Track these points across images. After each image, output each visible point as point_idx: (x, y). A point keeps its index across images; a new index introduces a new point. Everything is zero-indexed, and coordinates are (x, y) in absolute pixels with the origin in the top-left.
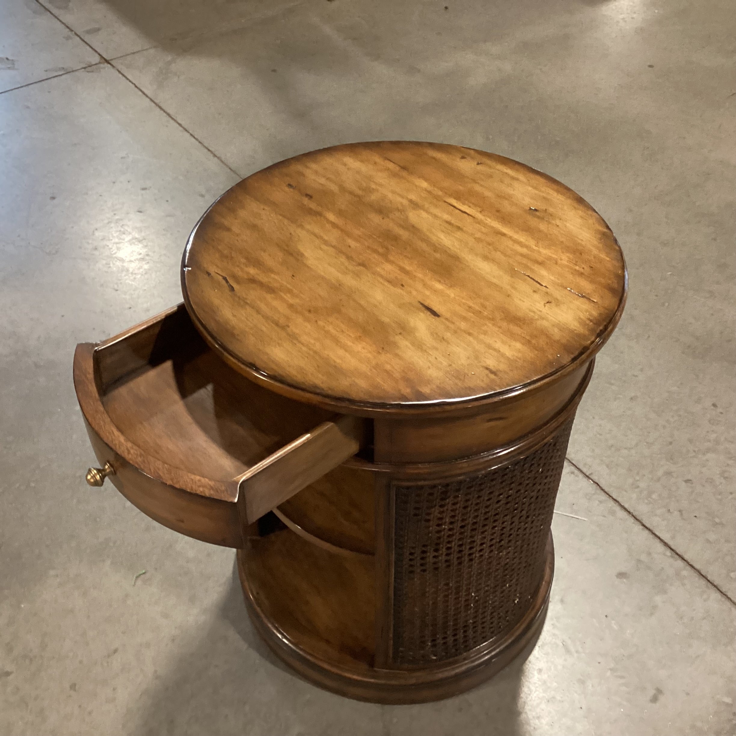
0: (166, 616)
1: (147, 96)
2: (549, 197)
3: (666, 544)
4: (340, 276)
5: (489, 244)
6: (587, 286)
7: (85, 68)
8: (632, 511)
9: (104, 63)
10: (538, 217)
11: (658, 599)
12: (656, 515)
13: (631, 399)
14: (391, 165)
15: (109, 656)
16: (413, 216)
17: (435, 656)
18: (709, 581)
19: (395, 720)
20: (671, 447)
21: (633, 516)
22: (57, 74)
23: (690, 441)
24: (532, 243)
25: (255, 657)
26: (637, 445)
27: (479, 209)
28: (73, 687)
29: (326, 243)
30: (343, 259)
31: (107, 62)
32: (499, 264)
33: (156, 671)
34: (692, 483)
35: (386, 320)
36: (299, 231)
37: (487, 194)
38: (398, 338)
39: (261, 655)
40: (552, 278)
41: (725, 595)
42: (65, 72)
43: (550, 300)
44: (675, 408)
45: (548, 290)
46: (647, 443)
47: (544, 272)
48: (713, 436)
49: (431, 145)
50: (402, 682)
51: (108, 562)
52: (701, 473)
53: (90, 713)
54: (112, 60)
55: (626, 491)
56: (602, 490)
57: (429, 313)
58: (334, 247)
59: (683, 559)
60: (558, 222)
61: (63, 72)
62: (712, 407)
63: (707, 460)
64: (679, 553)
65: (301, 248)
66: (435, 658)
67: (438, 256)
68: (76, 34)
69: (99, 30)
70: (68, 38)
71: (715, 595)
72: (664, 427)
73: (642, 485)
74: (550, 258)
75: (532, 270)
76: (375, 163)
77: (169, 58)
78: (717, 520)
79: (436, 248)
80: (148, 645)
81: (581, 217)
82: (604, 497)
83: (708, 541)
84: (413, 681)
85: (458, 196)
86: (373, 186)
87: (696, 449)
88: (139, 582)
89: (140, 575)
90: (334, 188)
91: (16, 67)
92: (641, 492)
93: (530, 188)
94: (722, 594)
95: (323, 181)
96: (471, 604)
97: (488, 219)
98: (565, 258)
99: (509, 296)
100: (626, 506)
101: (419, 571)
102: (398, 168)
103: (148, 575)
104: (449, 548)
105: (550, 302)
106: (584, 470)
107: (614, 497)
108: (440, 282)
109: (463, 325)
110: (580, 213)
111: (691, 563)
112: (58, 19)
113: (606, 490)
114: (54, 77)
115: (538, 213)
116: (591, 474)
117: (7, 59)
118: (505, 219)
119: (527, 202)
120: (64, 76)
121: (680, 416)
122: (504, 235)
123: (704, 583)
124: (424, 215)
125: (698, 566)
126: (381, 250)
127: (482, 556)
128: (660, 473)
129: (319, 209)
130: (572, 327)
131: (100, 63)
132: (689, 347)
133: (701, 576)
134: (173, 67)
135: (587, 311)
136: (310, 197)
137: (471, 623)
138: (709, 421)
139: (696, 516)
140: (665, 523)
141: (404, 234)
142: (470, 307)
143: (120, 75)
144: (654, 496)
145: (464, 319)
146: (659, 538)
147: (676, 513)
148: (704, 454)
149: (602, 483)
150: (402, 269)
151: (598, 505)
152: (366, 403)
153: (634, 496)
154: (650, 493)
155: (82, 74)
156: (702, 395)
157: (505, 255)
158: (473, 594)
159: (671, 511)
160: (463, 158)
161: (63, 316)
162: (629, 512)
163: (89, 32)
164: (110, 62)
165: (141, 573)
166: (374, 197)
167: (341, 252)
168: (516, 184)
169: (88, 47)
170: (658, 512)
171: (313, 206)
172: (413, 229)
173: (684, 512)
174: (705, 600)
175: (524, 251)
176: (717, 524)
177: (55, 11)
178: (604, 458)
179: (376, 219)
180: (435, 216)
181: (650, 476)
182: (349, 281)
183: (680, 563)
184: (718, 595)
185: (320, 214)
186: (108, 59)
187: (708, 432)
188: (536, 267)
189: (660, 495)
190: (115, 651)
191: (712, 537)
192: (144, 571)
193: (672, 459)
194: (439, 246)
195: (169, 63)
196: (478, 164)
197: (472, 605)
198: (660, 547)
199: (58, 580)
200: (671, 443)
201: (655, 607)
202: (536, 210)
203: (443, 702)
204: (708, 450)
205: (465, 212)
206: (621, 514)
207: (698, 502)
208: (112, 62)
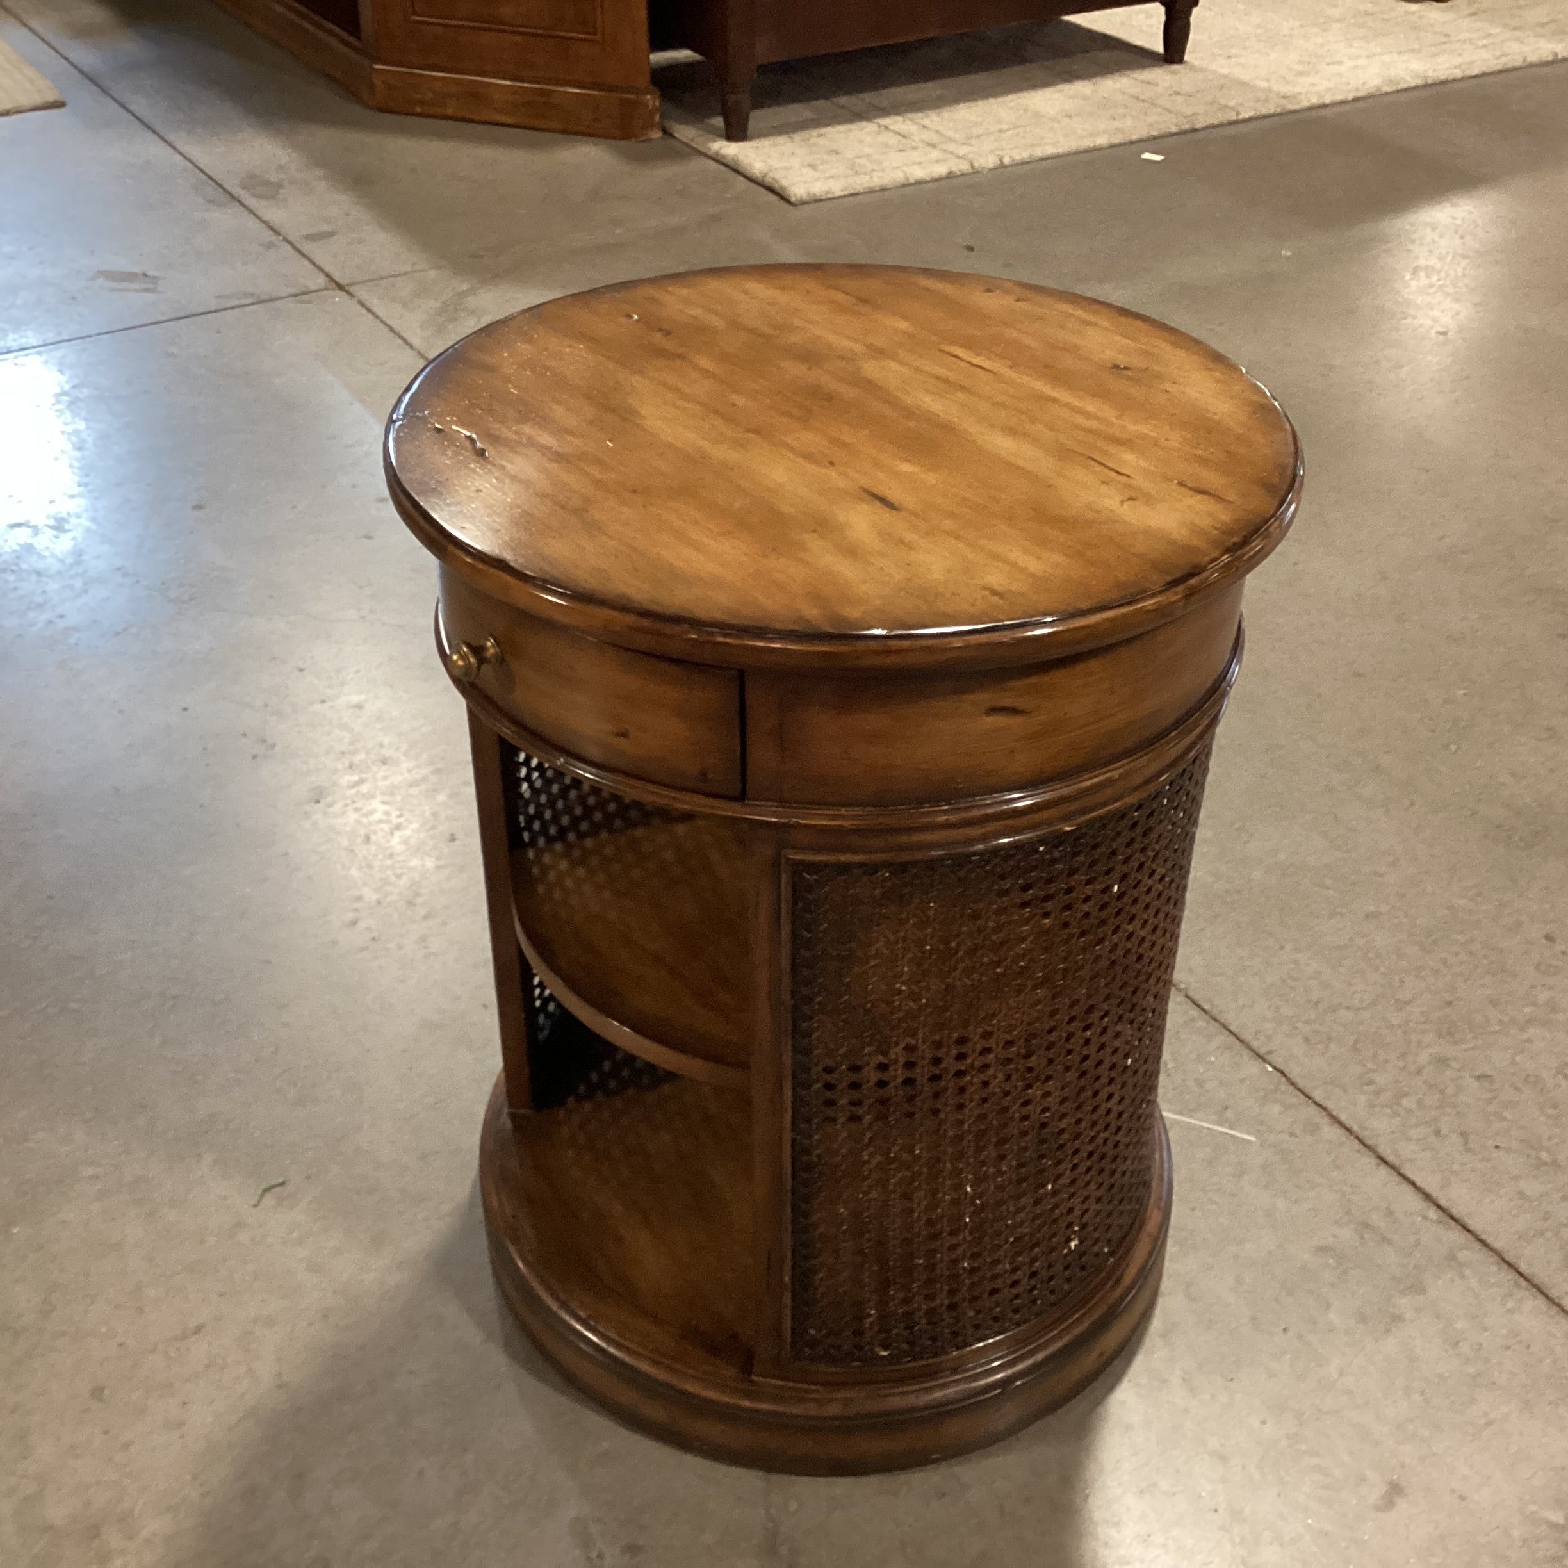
0: (314, 1268)
1: (411, 347)
2: (1155, 350)
3: (1427, 1197)
4: (706, 445)
5: (1022, 413)
6: (1213, 479)
7: (295, 296)
8: (1355, 1128)
9: (334, 290)
10: (1130, 379)
11: (1404, 1303)
12: (1409, 1139)
13: (1367, 916)
14: (840, 297)
15: (184, 1337)
16: (871, 369)
17: (885, 1349)
18: (1521, 1274)
19: (793, 1506)
20: (1447, 1010)
21: (1358, 1138)
22: (237, 303)
23: (1493, 1002)
24: (1109, 413)
25: (498, 1361)
26: (1374, 1003)
27: (1010, 363)
28: (97, 1393)
29: (684, 396)
30: (718, 422)
31: (341, 287)
32: (1036, 441)
33: (279, 1374)
34: (1492, 1083)
35: (786, 509)
36: (635, 380)
37: (1028, 341)
38: (809, 539)
39: (512, 1355)
40: (1143, 463)
41: (1558, 1305)
42: (254, 301)
43: (1134, 495)
44: (1461, 938)
45: (1132, 482)
46: (1397, 1001)
47: (1129, 457)
48: (1543, 996)
49: (926, 272)
50: (812, 1409)
51: (208, 1159)
52: (1514, 1062)
53: (126, 1446)
54: (350, 285)
55: (1345, 1091)
56: (1293, 1084)
57: (879, 504)
58: (700, 404)
59: (1466, 1229)
60: (1168, 386)
61: (249, 301)
62: (1543, 941)
63: (1528, 1040)
64: (1457, 1216)
65: (633, 402)
66: (885, 1353)
67: (913, 424)
68: (286, 240)
69: (331, 234)
70: (270, 246)
71: (1533, 1303)
72: (1436, 972)
73: (1380, 1079)
74: (1143, 437)
75: (1105, 453)
76: (808, 292)
77: (465, 287)
78: (1544, 1155)
79: (909, 413)
80: (270, 1322)
81: (1218, 381)
82: (1296, 1098)
83: (1521, 1195)
84: (833, 1409)
85: (969, 344)
86: (797, 322)
87: (1506, 1019)
88: (269, 1200)
89: (273, 1187)
90: (716, 322)
91: (160, 289)
92: (1378, 1093)
93: (1118, 338)
94: (1551, 1304)
95: (697, 312)
96: (964, 1215)
97: (1025, 377)
98: (1175, 439)
99: (1050, 486)
100: (1343, 1117)
101: (843, 1102)
102: (854, 301)
103: (289, 1188)
104: (909, 1049)
105: (1134, 500)
106: (1255, 1044)
107: (1318, 1099)
108: (909, 461)
109: (948, 524)
110: (1217, 375)
111: (1484, 1237)
112: (256, 216)
113: (1300, 1085)
114: (233, 308)
115: (1129, 373)
116: (1270, 1052)
117: (145, 275)
118: (1058, 377)
119: (1110, 355)
120: (251, 308)
121: (1471, 953)
122: (1054, 400)
123: (1510, 1277)
124: (893, 365)
125: (1498, 1245)
126: (796, 412)
127: (985, 1084)
128: (1423, 1057)
129: (681, 350)
130: (1175, 536)
131: (326, 289)
132: (1498, 827)
133: (1505, 1266)
134: (471, 301)
135: (1210, 514)
136: (668, 333)
137: (964, 1269)
138: (1537, 967)
139: (1497, 1147)
140: (1428, 1154)
141: (849, 392)
142: (964, 499)
143: (364, 311)
144: (1405, 1102)
145: (951, 515)
146: (1413, 1184)
147: (1455, 1138)
148: (1523, 1029)
149: (1294, 1072)
150: (836, 442)
151: (1281, 1113)
152: (724, 627)
153: (1362, 1099)
154: (1400, 1096)
155: (290, 304)
156: (1524, 918)
157: (1052, 429)
158: (969, 1189)
159: (1444, 1132)
160: (988, 290)
161: (185, 709)
162: (1349, 1130)
163: (311, 238)
164: (347, 288)
165: (274, 1182)
166: (795, 338)
167: (716, 412)
168: (1090, 331)
169: (306, 262)
170: (1414, 1133)
171: (670, 345)
172: (870, 386)
173: (1472, 1137)
174: (1511, 1311)
175: (1093, 424)
176: (1545, 1164)
177: (251, 201)
178: (1299, 1025)
179: (795, 370)
180: (918, 370)
181: (1401, 1064)
182: (721, 452)
183: (1455, 1236)
184: (1541, 1302)
185: (681, 357)
186: (341, 282)
187: (1532, 987)
188: (1113, 449)
189: (1420, 1102)
190: (198, 1330)
191: (1532, 1188)
192: (281, 1180)
193: (1450, 1034)
194: (918, 412)
195: (462, 295)
196: (1018, 300)
197: (967, 1220)
198: (1415, 1202)
199: (99, 1187)
200: (1449, 1003)
201: (1397, 1318)
202: (1126, 368)
203: (902, 1477)
204: (1530, 1021)
205: (979, 367)
206: (1330, 1132)
207: (1504, 1119)
208: (352, 289)
